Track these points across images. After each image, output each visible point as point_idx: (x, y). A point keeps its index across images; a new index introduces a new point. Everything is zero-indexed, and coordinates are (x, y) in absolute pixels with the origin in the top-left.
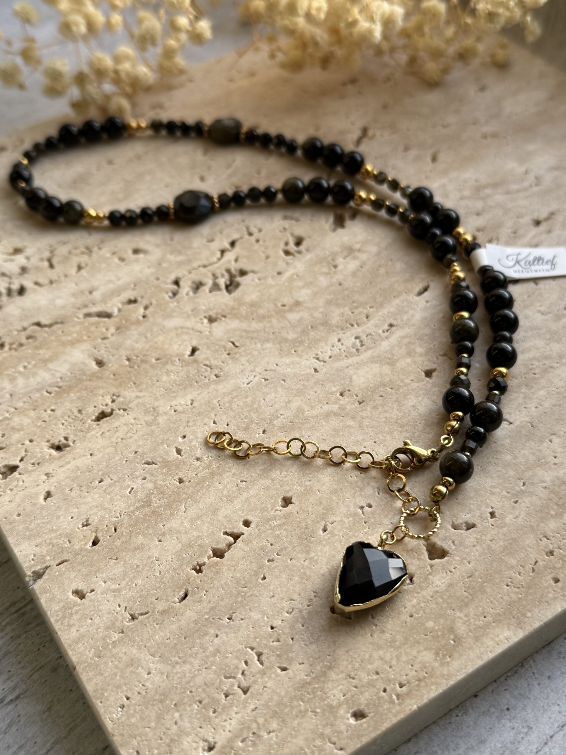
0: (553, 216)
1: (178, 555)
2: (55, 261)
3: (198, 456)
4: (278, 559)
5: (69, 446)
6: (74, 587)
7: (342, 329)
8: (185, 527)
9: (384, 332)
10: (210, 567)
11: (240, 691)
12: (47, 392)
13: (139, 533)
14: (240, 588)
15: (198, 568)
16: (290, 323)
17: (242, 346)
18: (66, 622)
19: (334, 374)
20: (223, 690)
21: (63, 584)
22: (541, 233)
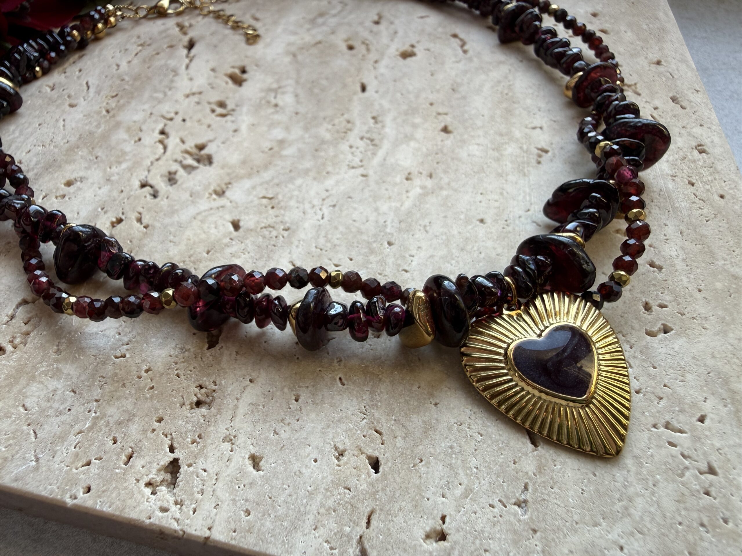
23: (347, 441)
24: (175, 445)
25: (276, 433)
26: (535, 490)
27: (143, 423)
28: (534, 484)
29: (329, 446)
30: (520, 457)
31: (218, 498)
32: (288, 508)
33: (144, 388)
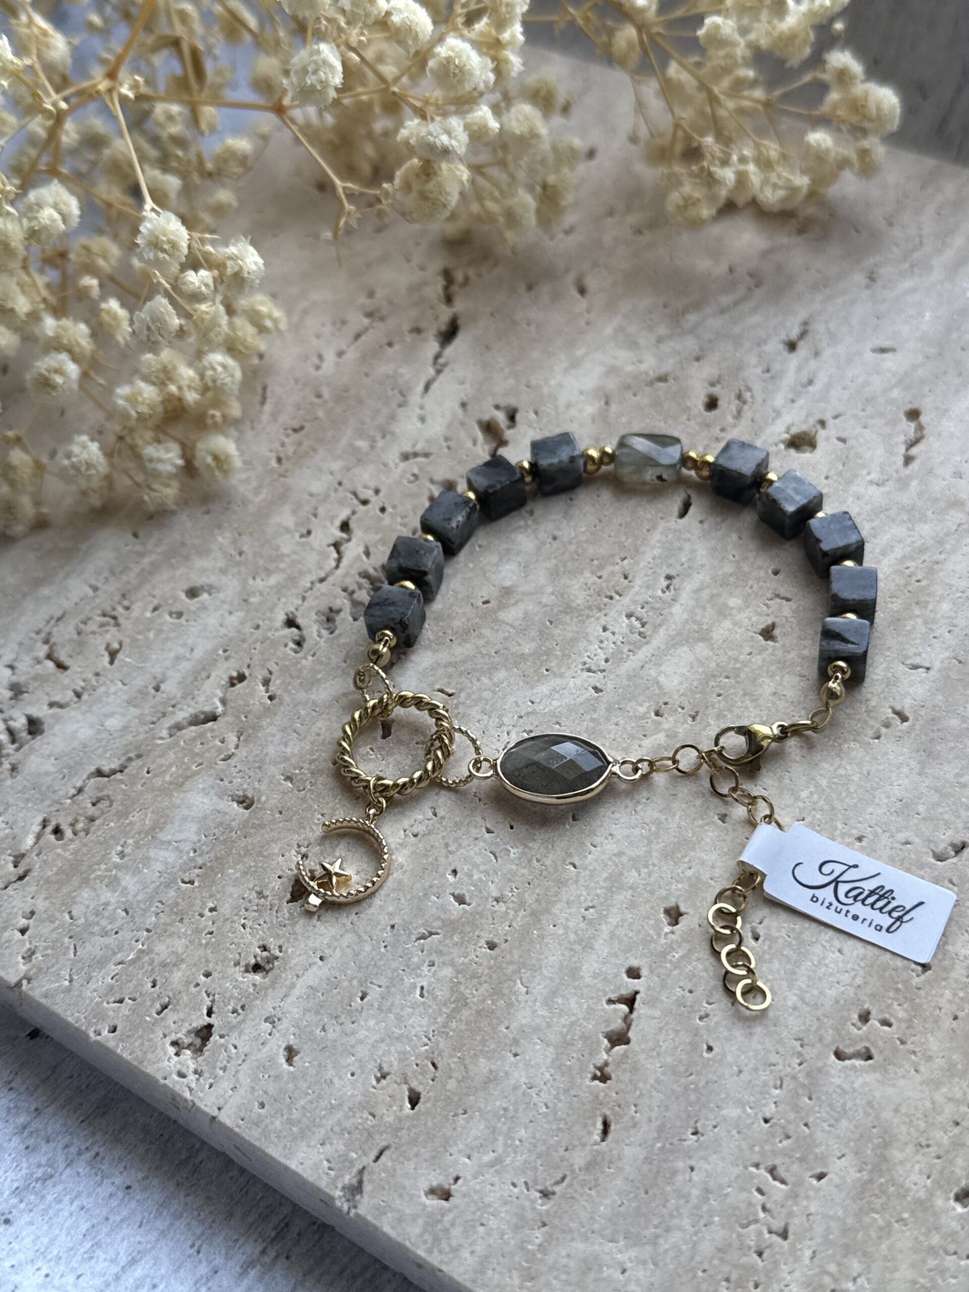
0: (807, 328)
1: (557, 1065)
2: (63, 657)
3: (495, 894)
4: (712, 1010)
5: (277, 958)
6: (424, 1185)
7: (600, 610)
8: (543, 1017)
9: (663, 592)
10: (618, 1064)
11: (776, 1239)
12: (184, 882)
13: (475, 1055)
14: (683, 1080)
15: (599, 1074)
16: (512, 626)
17: (461, 690)
18: (444, 1246)
19: (629, 686)
20: (750, 1248)
21: (404, 1188)
22: (807, 360)
23: (395, 1063)
24: (214, 1009)
25: (324, 1029)
26: (571, 1186)
27: (189, 973)
28: (573, 1179)
29: (373, 1063)
30: (575, 1146)
31: (238, 1081)
32: (304, 1115)
33: (203, 930)
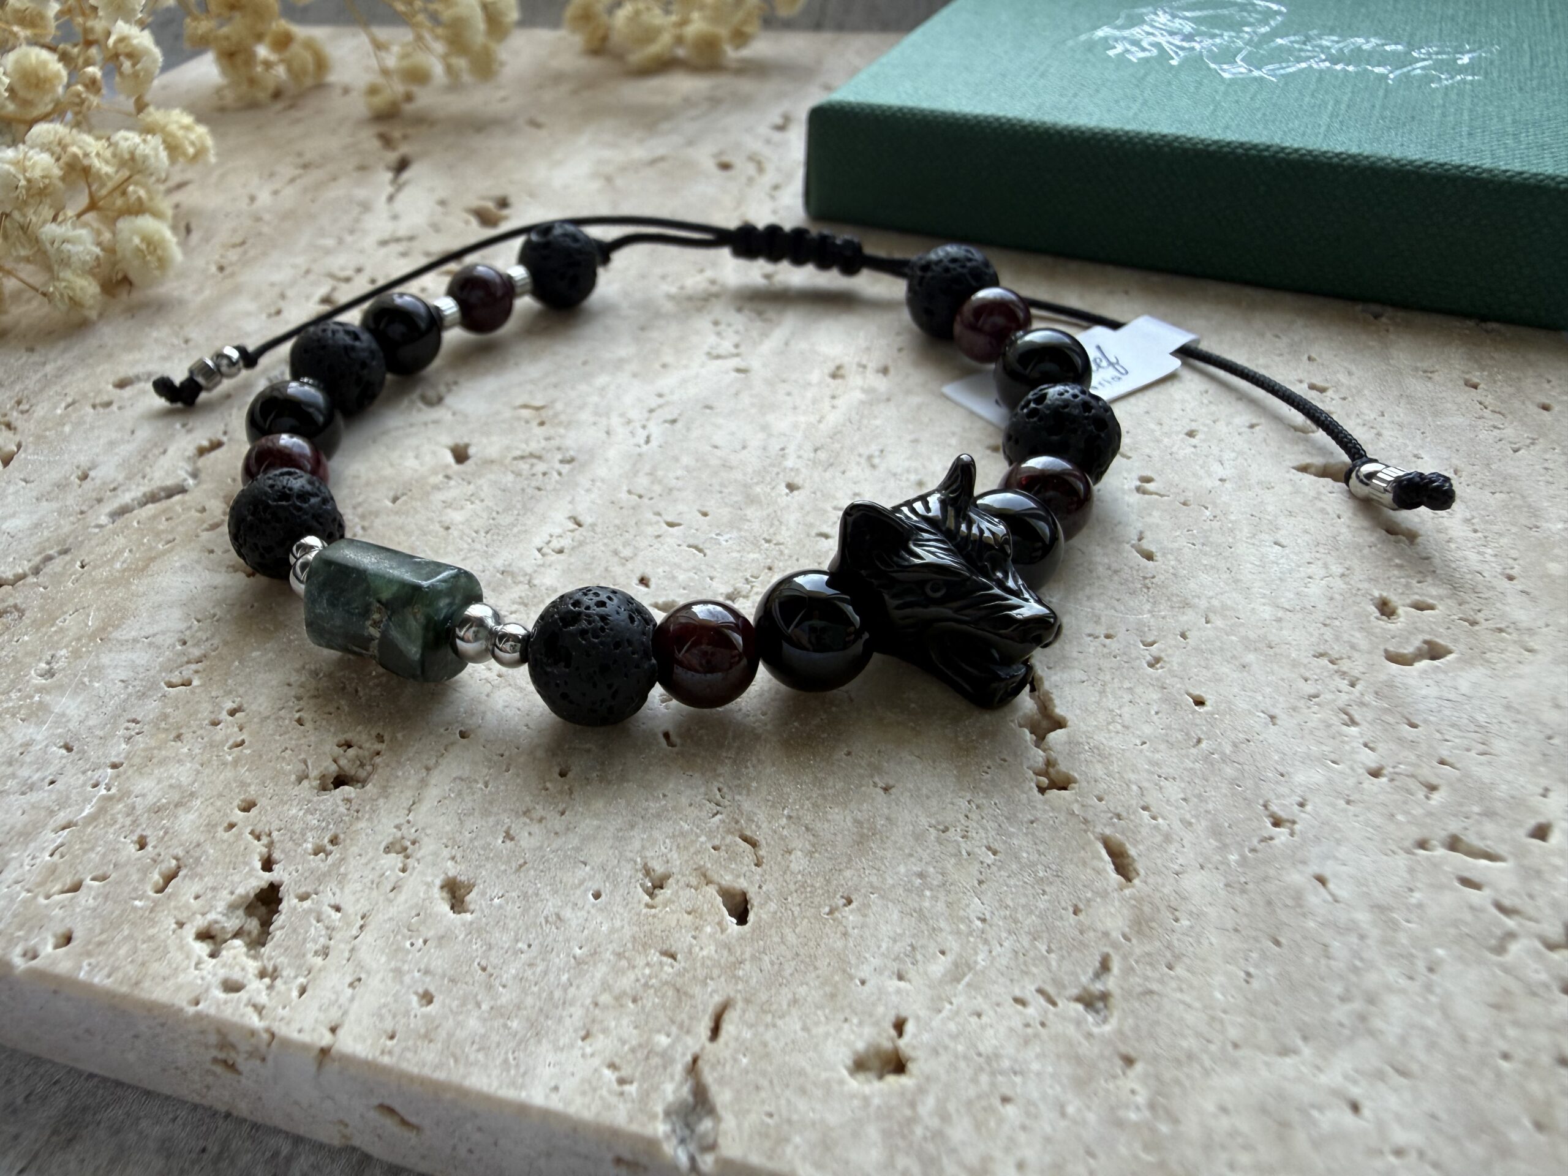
23: (674, 856)
24: (276, 855)
25: (509, 837)
26: (1129, 971)
27: (210, 810)
28: (1125, 958)
29: (630, 866)
30: (1089, 900)
31: (360, 966)
33: (223, 743)
